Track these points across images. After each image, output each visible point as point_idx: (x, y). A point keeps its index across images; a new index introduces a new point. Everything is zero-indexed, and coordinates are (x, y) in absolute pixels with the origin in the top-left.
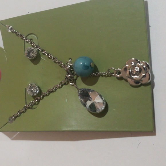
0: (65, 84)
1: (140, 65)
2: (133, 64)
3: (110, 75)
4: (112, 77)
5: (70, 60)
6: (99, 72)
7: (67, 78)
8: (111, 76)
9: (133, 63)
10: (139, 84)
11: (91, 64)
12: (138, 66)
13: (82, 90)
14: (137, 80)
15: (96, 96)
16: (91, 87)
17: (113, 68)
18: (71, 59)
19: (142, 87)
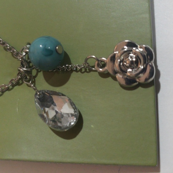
0: (18, 84)
1: (137, 50)
2: (126, 50)
3: (89, 69)
4: (92, 72)
5: (28, 46)
6: (70, 64)
7: (20, 73)
8: (91, 70)
9: (125, 47)
10: (135, 84)
11: (57, 48)
12: (135, 54)
13: (43, 93)
14: (131, 76)
15: (65, 103)
16: (57, 89)
17: (94, 56)
18: (30, 44)
19: (140, 89)
